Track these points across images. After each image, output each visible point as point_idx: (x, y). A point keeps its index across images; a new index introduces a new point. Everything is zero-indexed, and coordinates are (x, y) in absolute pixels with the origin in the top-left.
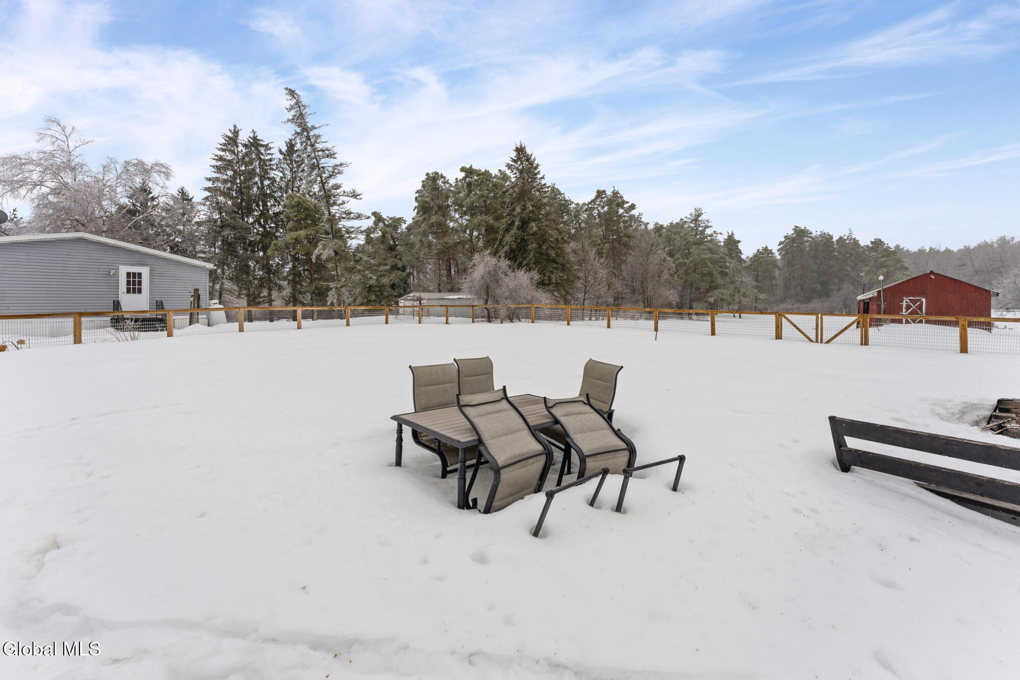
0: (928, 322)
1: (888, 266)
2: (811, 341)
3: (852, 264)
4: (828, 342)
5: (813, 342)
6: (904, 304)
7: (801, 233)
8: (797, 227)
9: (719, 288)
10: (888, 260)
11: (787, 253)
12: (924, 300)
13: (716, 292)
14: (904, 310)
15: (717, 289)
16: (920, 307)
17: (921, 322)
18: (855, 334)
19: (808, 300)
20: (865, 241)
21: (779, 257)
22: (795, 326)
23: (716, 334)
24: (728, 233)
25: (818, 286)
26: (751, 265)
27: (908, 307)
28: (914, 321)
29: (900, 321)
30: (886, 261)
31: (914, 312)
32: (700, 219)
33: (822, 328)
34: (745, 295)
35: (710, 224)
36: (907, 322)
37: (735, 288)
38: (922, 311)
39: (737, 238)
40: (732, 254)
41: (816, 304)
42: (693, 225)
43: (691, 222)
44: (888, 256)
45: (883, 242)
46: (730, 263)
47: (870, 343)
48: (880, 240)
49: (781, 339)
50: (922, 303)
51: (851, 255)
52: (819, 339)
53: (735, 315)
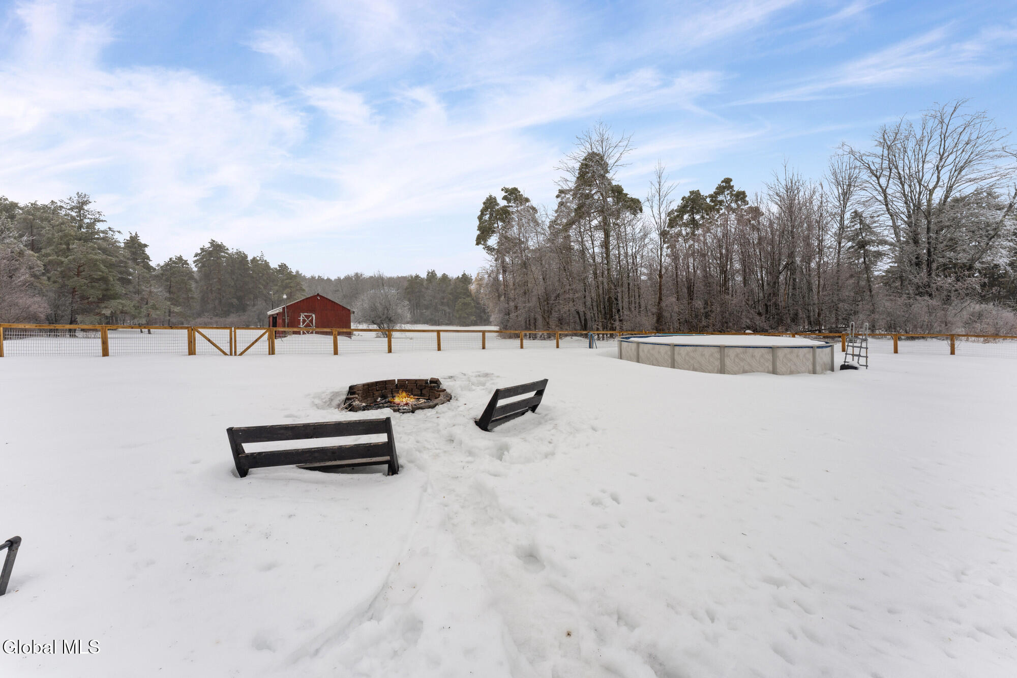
0: (317, 333)
1: (291, 287)
2: (225, 354)
3: (264, 283)
4: (241, 354)
5: (228, 355)
6: (301, 318)
7: (217, 248)
8: (214, 241)
9: (119, 298)
10: (291, 282)
11: (203, 266)
12: (314, 316)
13: (114, 303)
14: (301, 324)
15: (115, 298)
16: (311, 321)
17: (312, 333)
18: (264, 344)
19: (226, 314)
20: (274, 264)
21: (195, 269)
22: (209, 340)
23: (110, 354)
24: (131, 234)
25: (235, 301)
26: (162, 274)
27: (304, 321)
28: (308, 332)
29: (299, 333)
30: (289, 283)
31: (308, 326)
32: (86, 208)
33: (235, 341)
34: (154, 307)
35: (102, 218)
36: (304, 333)
37: (142, 299)
38: (313, 325)
39: (143, 240)
40: (137, 259)
41: (233, 318)
42: (74, 214)
43: (72, 209)
44: (291, 279)
45: (287, 267)
46: (134, 269)
47: (276, 352)
48: (285, 265)
49: (195, 354)
50: (313, 318)
51: (263, 274)
52: (233, 352)
53: (143, 330)
